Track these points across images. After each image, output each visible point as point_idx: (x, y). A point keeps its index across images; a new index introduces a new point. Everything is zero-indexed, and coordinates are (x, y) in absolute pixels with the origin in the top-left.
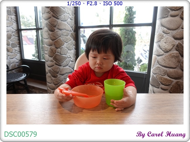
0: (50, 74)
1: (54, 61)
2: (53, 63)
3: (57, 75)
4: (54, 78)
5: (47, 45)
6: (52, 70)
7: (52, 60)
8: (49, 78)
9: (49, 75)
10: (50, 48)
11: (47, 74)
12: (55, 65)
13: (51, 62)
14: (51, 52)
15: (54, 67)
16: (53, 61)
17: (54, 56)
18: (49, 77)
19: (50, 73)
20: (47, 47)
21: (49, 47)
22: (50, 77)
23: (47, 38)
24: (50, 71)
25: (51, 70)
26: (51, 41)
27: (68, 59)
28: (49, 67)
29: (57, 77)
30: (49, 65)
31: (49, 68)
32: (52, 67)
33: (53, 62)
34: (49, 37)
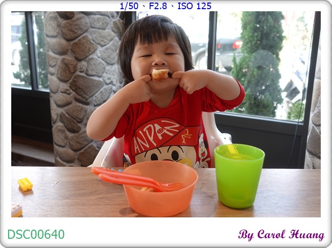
0: (62, 124)
1: (71, 91)
2: (69, 98)
3: (80, 128)
4: (73, 135)
5: (55, 53)
6: (67, 113)
7: (67, 90)
8: (60, 134)
9: (60, 128)
10: (63, 60)
11: (54, 123)
12: (74, 102)
13: (64, 94)
14: (65, 71)
15: (71, 106)
16: (68, 92)
17: (71, 81)
18: (60, 130)
19: (62, 122)
20: (55, 58)
21: (60, 58)
22: (63, 131)
23: (55, 34)
24: (61, 116)
25: (64, 115)
26: (64, 42)
27: (105, 87)
28: (59, 106)
29: (80, 132)
30: (59, 103)
31: (60, 110)
32: (66, 108)
33: (69, 94)
34: (60, 32)
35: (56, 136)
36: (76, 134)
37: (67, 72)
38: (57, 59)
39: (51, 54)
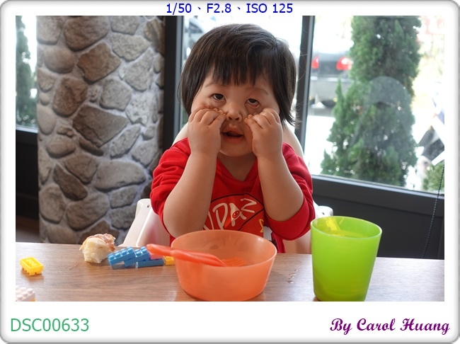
0: (56, 186)
1: (75, 132)
2: (70, 143)
3: (85, 193)
4: (73, 203)
5: (51, 69)
6: (66, 167)
7: (69, 130)
8: (52, 201)
9: (53, 191)
10: (64, 82)
11: (43, 183)
12: (78, 149)
13: (63, 137)
14: (66, 99)
15: (73, 156)
16: (70, 133)
17: (75, 115)
18: (52, 196)
19: (56, 182)
20: (51, 78)
21: (60, 77)
22: (57, 197)
23: (53, 39)
24: (55, 172)
25: (61, 170)
26: (67, 52)
27: (130, 127)
28: (53, 155)
29: (86, 200)
30: (54, 150)
31: (55, 163)
32: (64, 159)
33: (71, 137)
34: (62, 36)
35: (45, 204)
36: (79, 203)
37: (70, 101)
38: (55, 80)
39: (45, 70)
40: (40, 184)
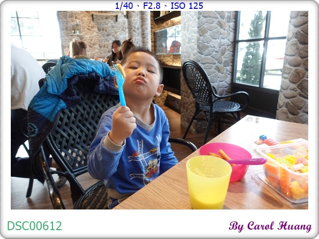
0: (286, 109)
1: (298, 89)
2: (294, 93)
3: (299, 113)
4: (293, 116)
5: (291, 65)
6: (292, 103)
7: (295, 88)
8: (283, 114)
9: (284, 111)
10: (296, 70)
11: (280, 107)
12: (298, 96)
13: (292, 91)
14: (296, 76)
15: (295, 98)
16: (295, 90)
17: (299, 83)
18: (283, 112)
19: (286, 107)
20: (290, 69)
21: (294, 68)
22: (286, 113)
24: (286, 104)
25: (289, 103)
26: (299, 59)
28: (286, 98)
29: (298, 115)
30: (287, 96)
31: (287, 100)
32: (291, 99)
33: (296, 91)
34: (298, 52)
35: (280, 115)
36: (295, 116)
37: (298, 77)
38: (292, 69)
39: (288, 66)
40: (278, 108)
